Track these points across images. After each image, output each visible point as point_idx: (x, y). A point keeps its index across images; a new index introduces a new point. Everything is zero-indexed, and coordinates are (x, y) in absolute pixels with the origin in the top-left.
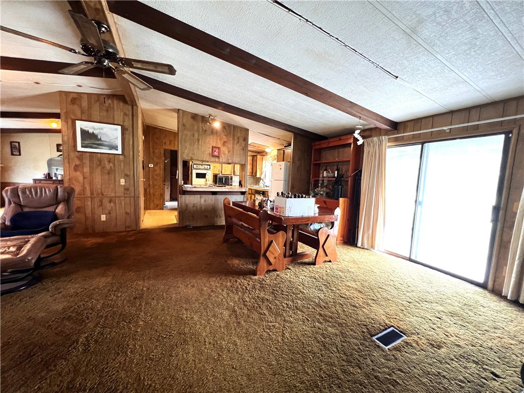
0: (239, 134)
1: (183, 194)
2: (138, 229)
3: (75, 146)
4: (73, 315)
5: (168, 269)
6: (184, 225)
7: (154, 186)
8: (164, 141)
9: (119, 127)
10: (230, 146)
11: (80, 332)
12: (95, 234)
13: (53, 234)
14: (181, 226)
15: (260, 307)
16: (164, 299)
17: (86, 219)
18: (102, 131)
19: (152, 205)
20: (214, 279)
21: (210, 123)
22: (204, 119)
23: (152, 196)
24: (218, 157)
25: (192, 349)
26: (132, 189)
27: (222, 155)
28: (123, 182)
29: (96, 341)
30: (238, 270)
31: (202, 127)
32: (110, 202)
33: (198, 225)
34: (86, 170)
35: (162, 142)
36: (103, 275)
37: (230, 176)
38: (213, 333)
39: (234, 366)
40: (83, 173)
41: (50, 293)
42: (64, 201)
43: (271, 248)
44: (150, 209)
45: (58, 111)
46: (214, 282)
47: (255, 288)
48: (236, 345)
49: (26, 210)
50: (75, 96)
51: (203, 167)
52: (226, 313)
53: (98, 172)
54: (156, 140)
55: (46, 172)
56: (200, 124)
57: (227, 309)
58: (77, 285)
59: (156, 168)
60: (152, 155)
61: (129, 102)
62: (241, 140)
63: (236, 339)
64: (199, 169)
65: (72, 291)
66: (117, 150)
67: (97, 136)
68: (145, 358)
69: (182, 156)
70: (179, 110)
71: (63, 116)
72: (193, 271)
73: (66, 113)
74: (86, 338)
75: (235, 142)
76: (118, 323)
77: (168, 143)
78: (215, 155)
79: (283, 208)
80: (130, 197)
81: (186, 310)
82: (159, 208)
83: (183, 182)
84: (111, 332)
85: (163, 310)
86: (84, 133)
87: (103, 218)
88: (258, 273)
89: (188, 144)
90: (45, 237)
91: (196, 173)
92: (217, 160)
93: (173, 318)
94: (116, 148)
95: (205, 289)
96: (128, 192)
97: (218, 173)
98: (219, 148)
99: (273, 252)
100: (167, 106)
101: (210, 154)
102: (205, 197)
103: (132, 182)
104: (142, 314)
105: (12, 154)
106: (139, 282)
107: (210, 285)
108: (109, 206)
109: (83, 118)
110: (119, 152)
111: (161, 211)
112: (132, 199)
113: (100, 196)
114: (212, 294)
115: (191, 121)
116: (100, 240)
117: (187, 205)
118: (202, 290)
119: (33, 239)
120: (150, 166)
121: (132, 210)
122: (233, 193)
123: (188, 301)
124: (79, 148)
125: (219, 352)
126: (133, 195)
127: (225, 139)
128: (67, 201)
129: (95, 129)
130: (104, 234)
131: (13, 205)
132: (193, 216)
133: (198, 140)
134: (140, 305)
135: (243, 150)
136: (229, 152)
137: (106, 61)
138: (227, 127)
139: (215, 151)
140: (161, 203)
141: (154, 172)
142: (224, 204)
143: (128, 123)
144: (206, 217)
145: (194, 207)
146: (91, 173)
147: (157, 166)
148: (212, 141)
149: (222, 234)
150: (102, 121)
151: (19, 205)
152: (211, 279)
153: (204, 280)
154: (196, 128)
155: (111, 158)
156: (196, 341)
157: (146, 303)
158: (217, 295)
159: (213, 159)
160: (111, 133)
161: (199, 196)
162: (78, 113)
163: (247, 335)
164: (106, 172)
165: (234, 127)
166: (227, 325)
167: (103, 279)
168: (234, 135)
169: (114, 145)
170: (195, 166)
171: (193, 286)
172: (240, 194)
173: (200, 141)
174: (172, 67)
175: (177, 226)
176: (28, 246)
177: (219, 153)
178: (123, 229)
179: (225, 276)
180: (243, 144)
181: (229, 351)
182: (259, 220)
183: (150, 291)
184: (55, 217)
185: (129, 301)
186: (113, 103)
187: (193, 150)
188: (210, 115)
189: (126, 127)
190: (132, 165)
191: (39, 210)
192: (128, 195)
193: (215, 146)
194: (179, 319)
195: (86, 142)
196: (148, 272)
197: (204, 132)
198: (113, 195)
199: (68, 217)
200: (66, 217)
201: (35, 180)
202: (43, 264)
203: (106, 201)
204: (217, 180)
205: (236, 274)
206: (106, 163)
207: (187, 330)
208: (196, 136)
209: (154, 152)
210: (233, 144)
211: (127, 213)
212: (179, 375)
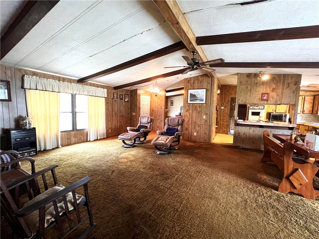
0: (290, 81)
1: (237, 126)
2: (210, 143)
3: (187, 101)
4: (176, 168)
5: (217, 166)
6: (237, 145)
7: (223, 120)
8: (231, 93)
9: (205, 90)
10: (279, 91)
11: (176, 174)
12: (191, 141)
13: (176, 137)
14: (234, 145)
15: (267, 209)
16: (209, 177)
17: (189, 133)
18: (197, 93)
19: (221, 131)
20: (241, 180)
21: (260, 78)
22: (256, 75)
23: (222, 126)
24: (267, 100)
25: (212, 203)
26: (208, 121)
27: (271, 99)
28: (204, 117)
29: (180, 180)
30: (262, 182)
31: (254, 81)
32: (198, 127)
33: (247, 147)
34: (191, 111)
35: (230, 93)
36: (189, 158)
37: (284, 114)
38: (227, 203)
39: (231, 223)
40: (189, 112)
41: (172, 159)
42: (181, 124)
43: (295, 174)
44: (220, 133)
45: (183, 87)
46: (240, 182)
47: (271, 197)
48: (237, 216)
49: (170, 127)
50: (189, 79)
51: (258, 108)
52: (239, 200)
53: (195, 112)
54: (226, 92)
55: (180, 112)
56: (253, 79)
57: (241, 198)
58: (180, 159)
59: (225, 109)
60: (223, 101)
61: (210, 77)
62: (292, 85)
63: (240, 214)
64: (254, 109)
65: (178, 160)
66: (203, 101)
67: (195, 96)
68: (193, 194)
69: (238, 102)
70: (238, 73)
71: (184, 88)
72: (230, 171)
73: (186, 87)
74: (178, 177)
75: (285, 87)
76: (188, 177)
77: (234, 93)
78: (265, 99)
79: (313, 143)
80: (207, 125)
81: (218, 186)
82: (225, 133)
83: (238, 118)
84: (185, 179)
85: (207, 181)
86: (191, 94)
87: (195, 134)
88: (279, 189)
89: (243, 94)
90: (173, 138)
91: (252, 112)
92: (266, 102)
93: (210, 187)
94: (202, 100)
95: (233, 182)
96: (206, 123)
97: (271, 111)
98: (267, 94)
99: (299, 179)
100: (230, 73)
101: (259, 99)
102: (252, 129)
103: (209, 118)
104: (198, 178)
105: (171, 105)
106: (201, 166)
107: (237, 182)
108: (198, 128)
109: (191, 88)
110: (204, 102)
111: (226, 135)
112: (208, 126)
113: (195, 123)
114: (236, 186)
115: (247, 78)
116: (192, 144)
117: (239, 133)
118: (231, 182)
119: (170, 137)
120: (222, 108)
121: (208, 132)
122: (279, 128)
123: (220, 183)
124: (189, 102)
125: (226, 212)
126: (208, 124)
127: (274, 86)
128: (182, 124)
129: (195, 92)
130: (195, 142)
131: (167, 125)
132: (243, 141)
133: (251, 90)
134: (198, 175)
135: (294, 92)
136: (278, 95)
137: (195, 66)
138: (277, 77)
139: (264, 96)
140: (227, 130)
141: (224, 111)
142: (263, 135)
143: (209, 88)
144: (253, 142)
145: (244, 134)
146: (192, 112)
147: (226, 108)
148: (262, 90)
149: (261, 156)
150: (198, 88)
151: (169, 125)
152: (239, 179)
153: (235, 178)
154: (249, 82)
155: (201, 105)
156: (216, 201)
157: (201, 176)
158: (239, 188)
159: (262, 102)
160: (201, 93)
161: (248, 128)
162: (190, 86)
163: (248, 216)
164: (198, 112)
165: (284, 76)
166: (237, 205)
167: (188, 160)
168: (284, 82)
169: (202, 99)
170: (251, 107)
171: (226, 178)
172: (288, 129)
173: (252, 91)
174: (222, 59)
175: (232, 145)
176: (169, 140)
177: (268, 97)
178: (203, 141)
179: (250, 181)
180: (294, 88)
181: (232, 215)
182: (284, 149)
183: (204, 171)
184: (177, 131)
185: (194, 172)
186: (203, 78)
187: (246, 97)
188: (260, 72)
189: (208, 89)
190: (209, 108)
191: (173, 127)
192: (206, 124)
193: (264, 92)
194: (212, 189)
195: (191, 99)
196: (206, 163)
197: (255, 84)
198: (200, 123)
199: (181, 132)
200: (181, 131)
201: (176, 115)
202: (172, 148)
203: (197, 126)
204: (270, 117)
205: (259, 183)
206: (198, 108)
207: (214, 194)
208: (249, 88)
209: (225, 100)
210: (283, 89)
211: (205, 133)
212: (203, 208)
